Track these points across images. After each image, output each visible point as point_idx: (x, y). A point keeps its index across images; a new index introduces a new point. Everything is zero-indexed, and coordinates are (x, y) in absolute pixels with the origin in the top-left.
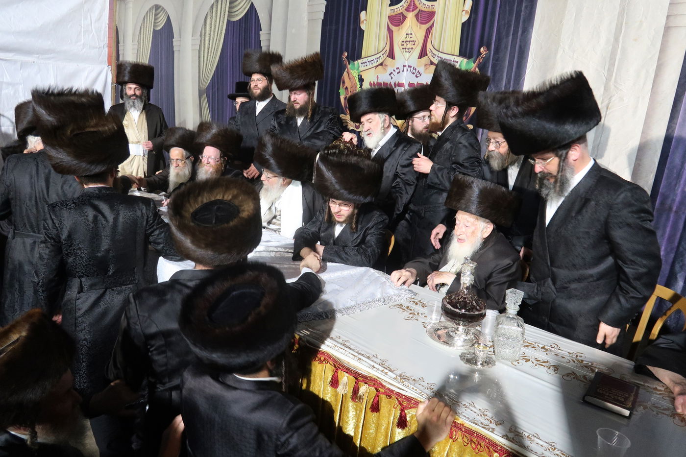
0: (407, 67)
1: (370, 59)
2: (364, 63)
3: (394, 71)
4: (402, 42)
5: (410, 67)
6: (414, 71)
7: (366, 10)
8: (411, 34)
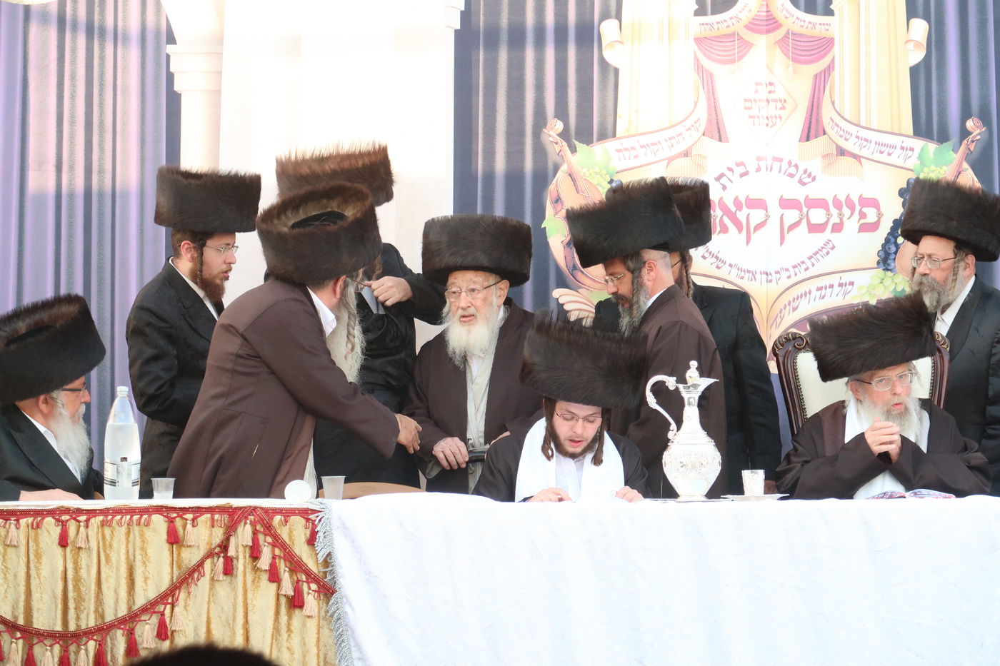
0: (770, 162)
1: (645, 140)
2: (626, 150)
3: (730, 169)
4: (746, 100)
5: (780, 160)
6: (793, 170)
7: (619, 17)
8: (771, 84)
